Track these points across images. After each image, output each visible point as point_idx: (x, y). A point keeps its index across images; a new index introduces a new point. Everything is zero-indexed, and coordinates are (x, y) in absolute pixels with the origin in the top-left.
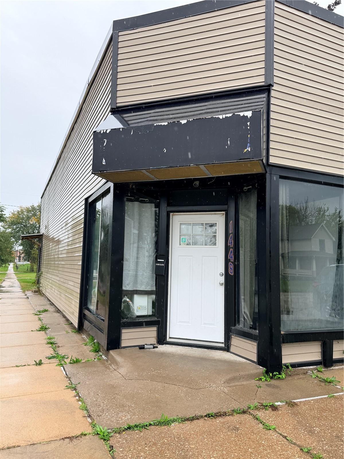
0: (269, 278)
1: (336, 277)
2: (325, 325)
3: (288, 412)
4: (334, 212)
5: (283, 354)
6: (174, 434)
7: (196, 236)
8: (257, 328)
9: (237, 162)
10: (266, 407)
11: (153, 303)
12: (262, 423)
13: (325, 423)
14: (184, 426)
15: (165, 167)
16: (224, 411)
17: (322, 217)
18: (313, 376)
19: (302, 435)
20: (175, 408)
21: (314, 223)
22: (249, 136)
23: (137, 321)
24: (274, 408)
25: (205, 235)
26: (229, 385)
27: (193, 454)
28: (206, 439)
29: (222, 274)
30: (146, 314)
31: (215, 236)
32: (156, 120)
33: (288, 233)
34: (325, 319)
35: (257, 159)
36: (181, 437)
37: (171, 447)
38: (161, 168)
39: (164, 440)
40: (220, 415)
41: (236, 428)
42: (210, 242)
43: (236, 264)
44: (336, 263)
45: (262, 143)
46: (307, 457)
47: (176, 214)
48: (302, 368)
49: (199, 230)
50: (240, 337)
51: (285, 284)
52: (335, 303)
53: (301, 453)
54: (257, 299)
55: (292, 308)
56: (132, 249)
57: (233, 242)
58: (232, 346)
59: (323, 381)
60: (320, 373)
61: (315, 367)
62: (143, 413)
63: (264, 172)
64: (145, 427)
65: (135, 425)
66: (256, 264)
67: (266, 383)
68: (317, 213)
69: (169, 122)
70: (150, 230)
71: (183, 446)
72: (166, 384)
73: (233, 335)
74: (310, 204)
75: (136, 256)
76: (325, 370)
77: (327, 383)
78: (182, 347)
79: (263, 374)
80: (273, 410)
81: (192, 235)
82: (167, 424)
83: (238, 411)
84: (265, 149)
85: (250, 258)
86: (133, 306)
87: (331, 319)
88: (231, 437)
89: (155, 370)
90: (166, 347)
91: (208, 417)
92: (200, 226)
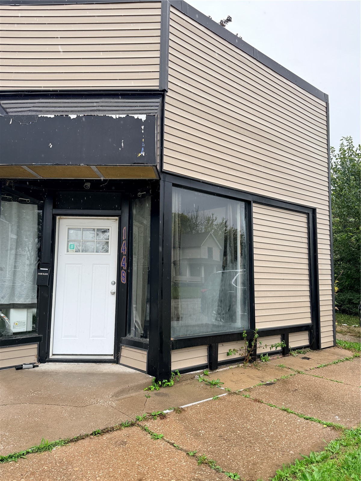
0: (161, 286)
1: (222, 283)
2: (211, 329)
3: (176, 419)
4: (221, 221)
5: (172, 361)
6: (55, 459)
7: (87, 243)
8: (148, 336)
9: (131, 166)
10: (154, 417)
11: (34, 318)
12: (150, 434)
13: (210, 425)
14: (67, 449)
15: (51, 164)
16: (111, 426)
17: (210, 226)
18: (200, 380)
19: (188, 440)
20: (57, 430)
21: (203, 231)
22: (143, 140)
23: (13, 338)
24: (163, 416)
25: (96, 241)
26: (117, 399)
27: (77, 477)
28: (92, 459)
29: (114, 282)
30: (25, 330)
31: (107, 243)
32: (41, 111)
33: (179, 240)
34: (212, 323)
35: (152, 165)
36: (63, 461)
37: (52, 474)
38: (46, 165)
39: (44, 467)
40: (108, 432)
41: (123, 442)
42: (102, 249)
43: (129, 272)
44: (222, 269)
45: (156, 149)
46: (193, 461)
47: (64, 218)
48: (189, 373)
49: (89, 235)
50: (130, 347)
51: (176, 290)
52: (221, 308)
53: (188, 458)
54: (148, 306)
55: (182, 314)
56: (8, 256)
57: (126, 249)
58: (122, 357)
59: (209, 384)
60: (206, 377)
61: (202, 371)
62: (20, 441)
63: (158, 179)
64: (21, 456)
65: (10, 456)
66: (149, 272)
67: (155, 392)
68: (207, 222)
69: (57, 115)
70: (32, 234)
71: (65, 471)
72: (47, 406)
73: (123, 346)
74: (200, 213)
75: (13, 264)
76: (211, 373)
77: (212, 386)
78: (67, 363)
79: (152, 383)
80: (161, 419)
81: (82, 241)
82: (48, 449)
83: (126, 425)
84: (159, 155)
85: (143, 266)
86: (9, 322)
87: (216, 323)
88: (118, 453)
89: (34, 392)
90: (48, 365)
91: (95, 435)
92: (91, 232)
